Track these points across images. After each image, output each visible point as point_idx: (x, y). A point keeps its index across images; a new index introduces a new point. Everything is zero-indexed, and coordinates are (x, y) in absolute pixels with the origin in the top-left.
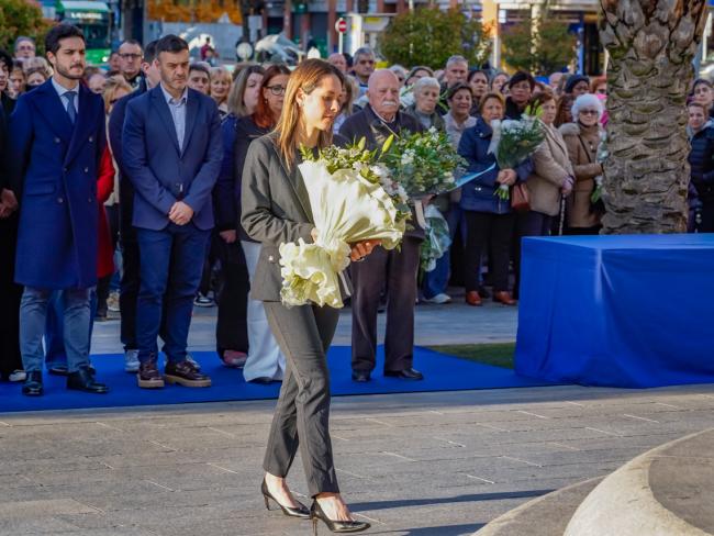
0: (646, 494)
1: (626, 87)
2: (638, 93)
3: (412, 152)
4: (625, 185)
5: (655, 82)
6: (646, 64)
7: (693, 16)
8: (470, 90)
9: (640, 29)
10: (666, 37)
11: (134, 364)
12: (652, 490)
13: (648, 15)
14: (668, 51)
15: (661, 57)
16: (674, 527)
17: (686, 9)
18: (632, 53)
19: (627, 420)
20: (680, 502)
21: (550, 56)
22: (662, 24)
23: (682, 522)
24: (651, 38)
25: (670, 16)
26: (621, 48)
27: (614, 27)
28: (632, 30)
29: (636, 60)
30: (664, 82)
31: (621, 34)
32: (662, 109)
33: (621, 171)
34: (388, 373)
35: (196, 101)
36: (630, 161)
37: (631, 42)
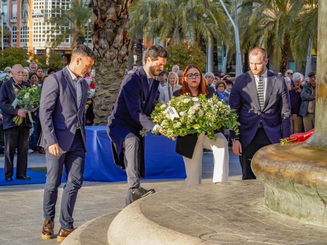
0: (141, 216)
1: (102, 72)
2: (107, 74)
3: (29, 94)
4: (102, 107)
6: (109, 63)
7: (126, 46)
8: (36, 74)
9: (107, 50)
10: (117, 53)
12: (143, 214)
13: (110, 45)
14: (117, 58)
15: (115, 60)
16: (156, 227)
17: (124, 43)
18: (104, 59)
19: (109, 193)
20: (155, 218)
21: (55, 66)
22: (115, 48)
23: (158, 225)
24: (111, 53)
25: (118, 45)
26: (100, 57)
27: (97, 50)
28: (105, 51)
29: (106, 61)
30: (116, 70)
31: (100, 52)
32: (116, 79)
33: (101, 102)
34: (18, 177)
36: (104, 99)
37: (104, 55)
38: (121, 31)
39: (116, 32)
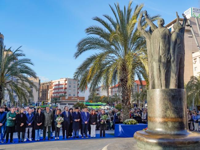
5: (127, 110)
6: (126, 109)
11: (81, 136)
13: (126, 105)
34: (103, 136)
35: (87, 113)
38: (128, 101)
39: (127, 102)
